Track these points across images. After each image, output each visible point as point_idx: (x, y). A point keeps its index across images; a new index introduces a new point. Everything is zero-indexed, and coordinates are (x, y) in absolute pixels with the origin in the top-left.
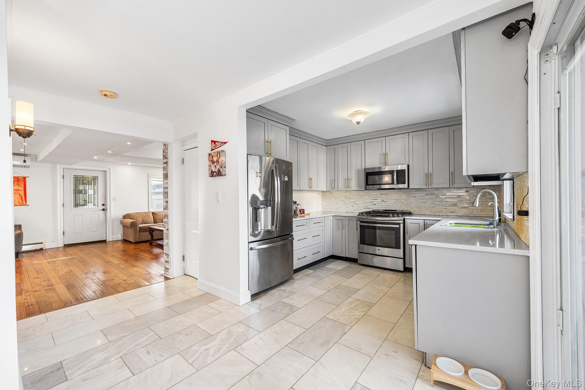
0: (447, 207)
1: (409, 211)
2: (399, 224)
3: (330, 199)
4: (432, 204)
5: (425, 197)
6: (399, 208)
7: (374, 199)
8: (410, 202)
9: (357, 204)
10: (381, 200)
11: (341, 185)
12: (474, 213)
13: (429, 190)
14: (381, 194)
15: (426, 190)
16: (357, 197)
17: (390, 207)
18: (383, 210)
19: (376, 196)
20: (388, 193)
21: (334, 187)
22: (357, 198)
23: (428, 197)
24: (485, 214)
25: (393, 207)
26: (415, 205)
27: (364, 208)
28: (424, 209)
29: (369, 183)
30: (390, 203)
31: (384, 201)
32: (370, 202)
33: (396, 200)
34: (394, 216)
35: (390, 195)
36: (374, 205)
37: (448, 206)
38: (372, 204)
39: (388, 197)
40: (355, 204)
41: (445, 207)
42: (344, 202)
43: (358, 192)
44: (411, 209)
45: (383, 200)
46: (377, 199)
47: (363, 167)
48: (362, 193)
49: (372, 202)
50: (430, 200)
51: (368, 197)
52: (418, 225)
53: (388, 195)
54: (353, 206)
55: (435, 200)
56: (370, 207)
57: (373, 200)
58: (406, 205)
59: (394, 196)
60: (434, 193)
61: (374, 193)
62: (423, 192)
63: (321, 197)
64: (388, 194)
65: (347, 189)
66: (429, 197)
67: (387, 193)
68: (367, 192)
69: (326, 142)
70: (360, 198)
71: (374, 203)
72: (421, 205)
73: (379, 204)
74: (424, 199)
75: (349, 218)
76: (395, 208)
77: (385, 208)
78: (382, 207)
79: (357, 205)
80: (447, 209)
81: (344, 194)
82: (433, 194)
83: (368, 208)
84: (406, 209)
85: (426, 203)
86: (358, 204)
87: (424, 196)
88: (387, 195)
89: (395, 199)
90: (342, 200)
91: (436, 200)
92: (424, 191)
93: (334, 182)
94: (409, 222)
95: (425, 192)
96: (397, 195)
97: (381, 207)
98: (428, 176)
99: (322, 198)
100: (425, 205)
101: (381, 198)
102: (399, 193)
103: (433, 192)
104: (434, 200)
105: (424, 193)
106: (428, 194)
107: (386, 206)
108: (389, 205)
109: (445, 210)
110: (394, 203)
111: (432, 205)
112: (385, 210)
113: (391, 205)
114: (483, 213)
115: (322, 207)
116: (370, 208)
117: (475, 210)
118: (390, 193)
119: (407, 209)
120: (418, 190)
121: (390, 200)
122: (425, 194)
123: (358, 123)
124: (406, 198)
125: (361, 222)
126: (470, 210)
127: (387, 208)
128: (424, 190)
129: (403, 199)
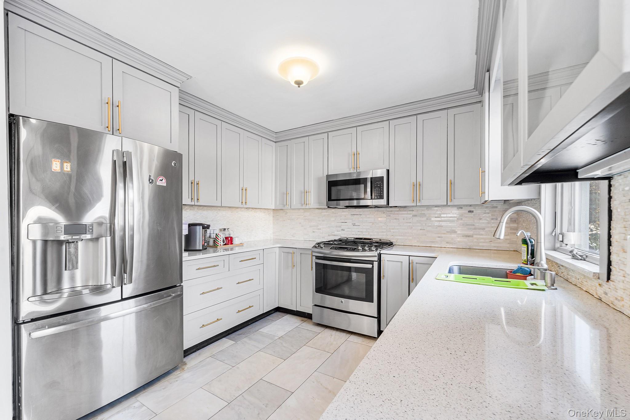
0: (443, 235)
1: (389, 241)
2: (371, 262)
3: (284, 221)
4: (421, 229)
5: (411, 219)
6: (376, 236)
7: (342, 222)
8: (390, 227)
9: (319, 229)
10: (351, 224)
11: (295, 201)
12: (481, 244)
13: (418, 209)
14: (351, 215)
15: (413, 209)
16: (319, 219)
17: (364, 233)
18: (354, 238)
19: (345, 217)
20: (362, 213)
21: (285, 204)
22: (319, 221)
23: (416, 219)
24: (495, 247)
25: (367, 233)
26: (398, 231)
27: (329, 235)
28: (411, 238)
29: (333, 198)
30: (364, 227)
31: (356, 224)
32: (337, 227)
33: (371, 224)
34: (364, 250)
35: (364, 216)
36: (342, 230)
37: (444, 234)
38: (340, 229)
39: (362, 219)
40: (317, 229)
41: (439, 235)
42: (302, 226)
43: (321, 211)
44: (392, 237)
45: (355, 224)
46: (345, 222)
47: (325, 175)
48: (327, 212)
49: (340, 227)
50: (419, 224)
51: (334, 219)
52: (400, 263)
53: (362, 216)
54: (314, 232)
55: (426, 224)
56: (336, 233)
57: (340, 224)
58: (385, 230)
59: (369, 218)
60: (424, 214)
61: (342, 213)
62: (409, 212)
63: (272, 218)
64: (361, 215)
65: (304, 207)
66: (417, 219)
67: (360, 213)
68: (333, 212)
69: (275, 136)
70: (323, 221)
71: (343, 227)
72: (406, 231)
73: (349, 230)
74: (410, 223)
75: (302, 252)
76: (371, 235)
77: (356, 235)
78: (353, 233)
79: (319, 230)
80: (442, 237)
81: (302, 214)
82: (423, 215)
83: (335, 235)
84: (385, 237)
85: (413, 228)
86: (320, 229)
87: (410, 218)
88: (359, 216)
89: (371, 222)
90: (300, 223)
91: (427, 225)
92: (410, 211)
93: (285, 195)
94: (386, 260)
95: (411, 212)
96: (373, 216)
97: (351, 234)
98: (417, 187)
99: (273, 220)
100: (411, 231)
101: (351, 221)
102: (376, 213)
103: (423, 212)
104: (424, 225)
105: (410, 214)
106: (416, 216)
107: (359, 231)
108: (361, 230)
109: (439, 239)
110: (369, 227)
111: (421, 231)
112: (357, 239)
113: (365, 230)
114: (493, 245)
115: (273, 233)
116: (337, 235)
117: (482, 240)
118: (364, 213)
119: (387, 237)
120: (402, 209)
121: (364, 224)
122: (412, 216)
124: (385, 221)
125: (317, 258)
126: (475, 240)
127: (359, 235)
128: (411, 209)
129: (381, 222)
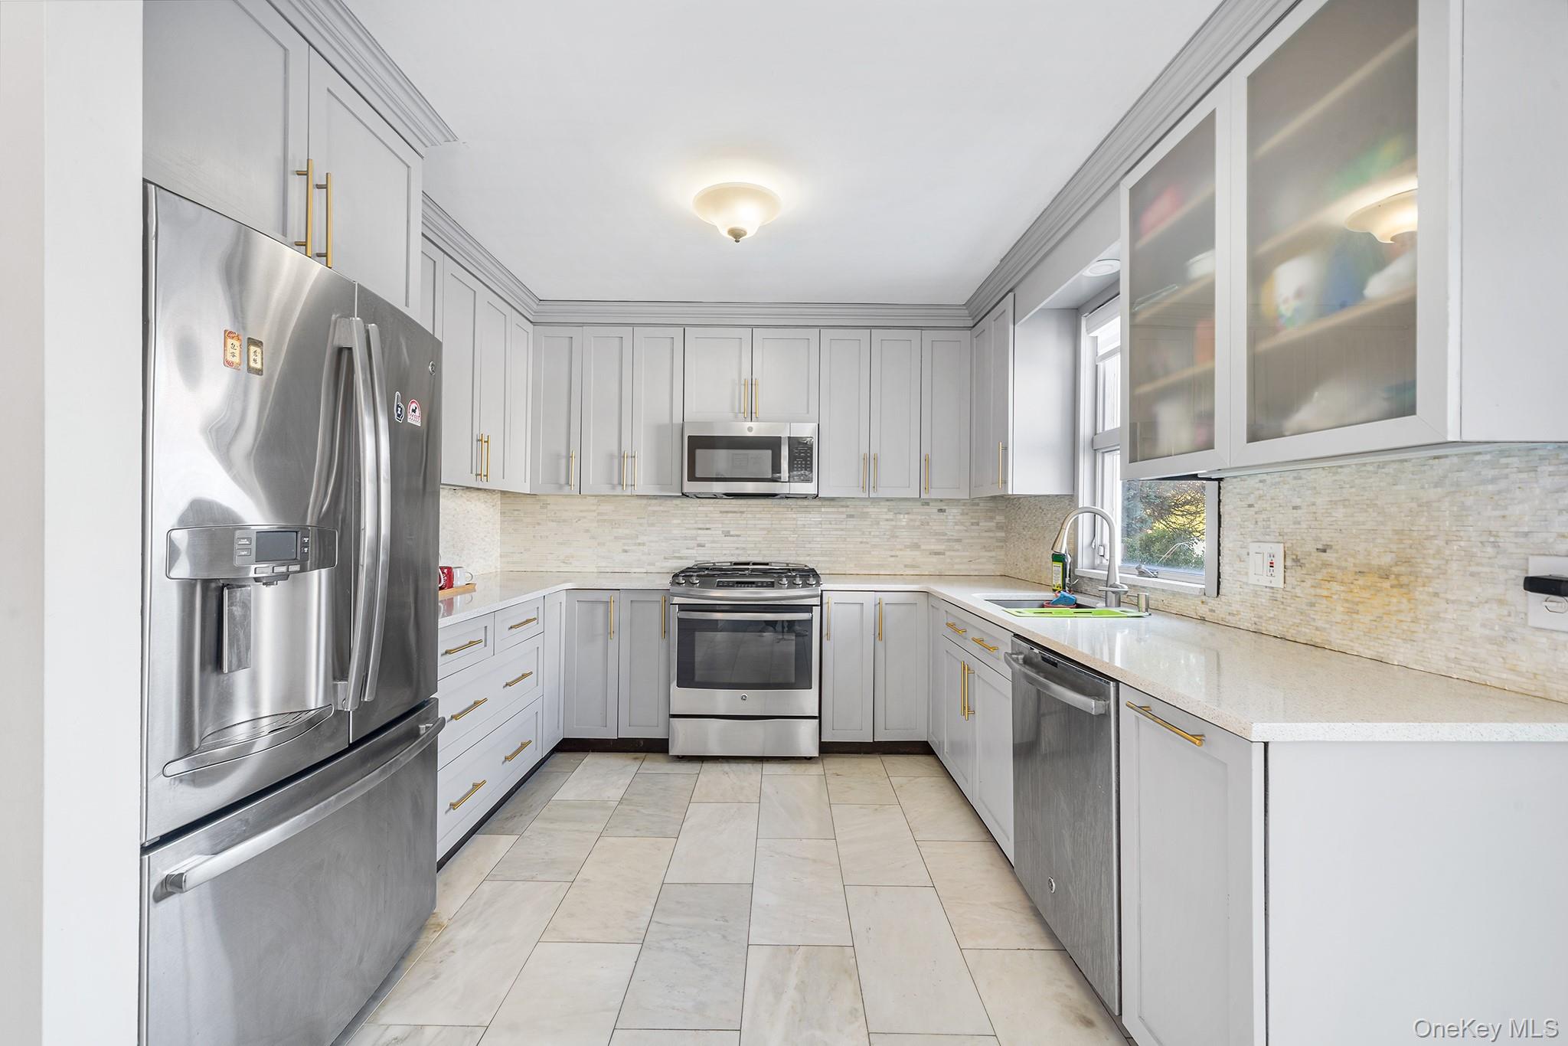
0: (898, 553)
1: (806, 566)
2: (808, 609)
3: (539, 524)
4: (861, 543)
5: (844, 523)
6: (779, 556)
7: (700, 529)
8: (805, 539)
9: (639, 544)
10: (721, 532)
11: (594, 475)
12: (956, 567)
13: (857, 503)
14: (721, 512)
15: (849, 503)
16: (641, 521)
17: (749, 552)
18: (731, 562)
19: (707, 517)
20: (745, 509)
21: (563, 480)
22: (641, 524)
23: (852, 523)
24: (976, 570)
25: (756, 552)
26: (819, 546)
27: (665, 558)
28: (843, 559)
29: (698, 475)
30: (749, 539)
31: (732, 533)
32: (685, 538)
33: (765, 532)
34: (792, 585)
35: (749, 516)
36: (700, 545)
37: (901, 550)
38: (692, 543)
39: (745, 522)
40: (635, 544)
41: (893, 553)
42: (593, 538)
43: (644, 501)
44: (808, 558)
45: (729, 532)
46: (707, 529)
47: (677, 419)
48: (660, 506)
49: (694, 538)
50: (858, 533)
51: (679, 521)
52: (858, 607)
53: (744, 515)
54: (625, 551)
55: (870, 532)
56: (685, 552)
57: (694, 532)
58: (794, 545)
59: (760, 519)
60: (867, 512)
61: (700, 508)
62: (841, 510)
63: (498, 517)
64: (742, 512)
65: (618, 491)
66: (855, 523)
67: (741, 510)
68: (677, 505)
69: (535, 306)
70: (653, 525)
71: (700, 540)
72: (835, 546)
73: (714, 545)
74: (842, 530)
75: (634, 597)
76: (764, 556)
77: (732, 555)
78: (724, 552)
79: (641, 547)
80: (897, 556)
81: (594, 508)
82: (864, 516)
83: (680, 558)
84: (794, 559)
85: (848, 540)
86: (644, 544)
87: (842, 521)
88: (739, 514)
89: (762, 529)
90: (587, 531)
91: (872, 534)
92: (842, 506)
93: (563, 462)
94: (832, 601)
95: (844, 509)
96: (769, 516)
97: (721, 552)
98: (870, 463)
99: (502, 522)
100: (843, 546)
101: (720, 526)
102: (775, 509)
103: (865, 510)
104: (867, 533)
105: (842, 513)
106: (851, 516)
107: (737, 548)
108: (744, 546)
109: (893, 559)
110: (761, 539)
111: (862, 545)
112: (736, 564)
113: (753, 546)
114: (973, 567)
115: (501, 556)
116: (686, 558)
117: (957, 560)
118: (749, 509)
119: (798, 559)
120: (827, 503)
121: (749, 533)
122: (845, 516)
123: (737, 235)
124: (794, 526)
125: (683, 607)
126: (948, 560)
127: (739, 555)
128: (843, 503)
129: (786, 529)
